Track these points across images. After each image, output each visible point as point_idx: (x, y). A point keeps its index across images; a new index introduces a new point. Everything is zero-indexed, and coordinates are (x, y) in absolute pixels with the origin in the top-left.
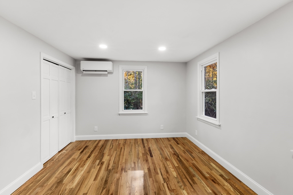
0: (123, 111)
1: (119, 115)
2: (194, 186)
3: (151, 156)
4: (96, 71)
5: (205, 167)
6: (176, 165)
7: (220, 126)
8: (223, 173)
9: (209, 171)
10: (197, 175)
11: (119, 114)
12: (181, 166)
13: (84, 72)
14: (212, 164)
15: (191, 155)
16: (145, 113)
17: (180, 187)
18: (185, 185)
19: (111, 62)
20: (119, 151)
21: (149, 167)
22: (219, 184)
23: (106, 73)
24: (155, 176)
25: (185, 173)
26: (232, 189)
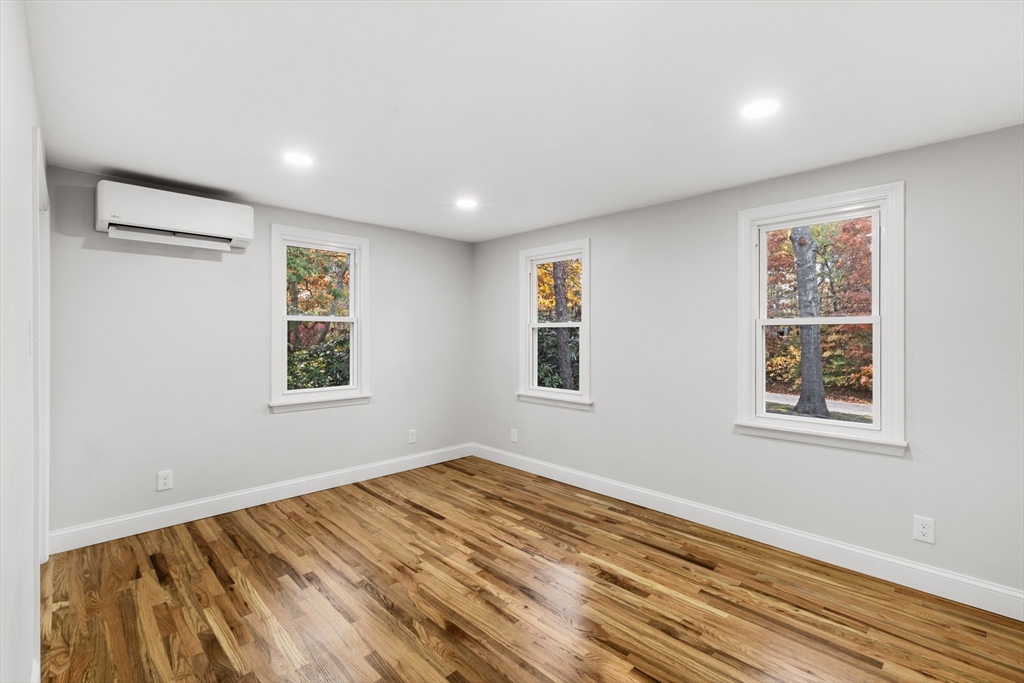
0: (284, 396)
1: (272, 413)
2: (588, 539)
3: (441, 518)
4: (174, 233)
5: (572, 504)
6: (520, 518)
7: (591, 405)
8: (611, 505)
9: (586, 508)
10: (575, 522)
11: (271, 407)
12: (529, 517)
13: (113, 233)
14: (578, 495)
15: (525, 490)
16: (364, 395)
17: (569, 550)
18: (575, 546)
19: (249, 209)
20: (320, 531)
21: (464, 540)
22: (620, 523)
23: (225, 246)
24: (499, 552)
25: (552, 526)
26: (643, 523)
